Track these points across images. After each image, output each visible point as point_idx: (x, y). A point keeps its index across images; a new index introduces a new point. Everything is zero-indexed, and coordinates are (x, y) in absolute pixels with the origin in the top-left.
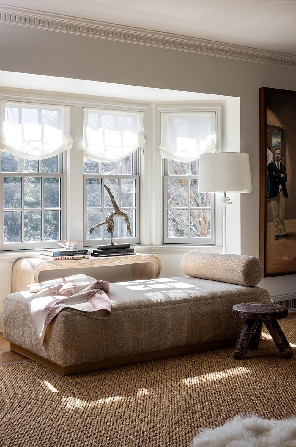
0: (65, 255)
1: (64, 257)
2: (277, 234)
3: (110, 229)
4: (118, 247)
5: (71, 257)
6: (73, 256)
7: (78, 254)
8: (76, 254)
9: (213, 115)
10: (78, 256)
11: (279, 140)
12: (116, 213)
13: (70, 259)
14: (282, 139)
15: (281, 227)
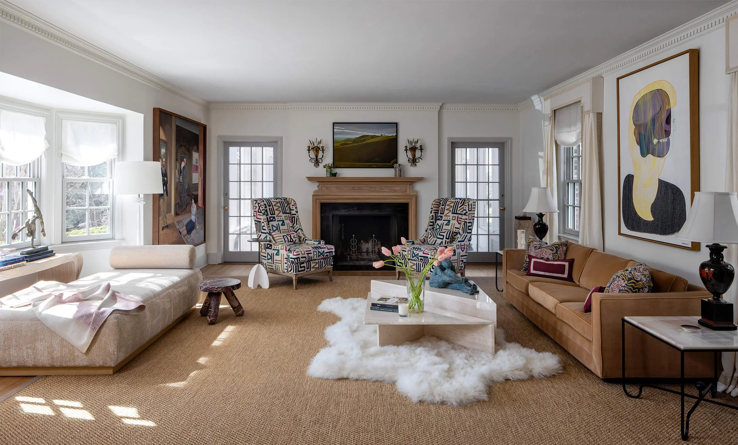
0: (6, 265)
1: (7, 267)
2: (163, 226)
3: (31, 233)
4: (39, 250)
5: (12, 265)
6: (14, 265)
7: (18, 261)
8: (16, 262)
9: (115, 126)
10: (18, 264)
11: (164, 151)
12: (38, 217)
13: (11, 268)
14: (166, 150)
15: (165, 220)
